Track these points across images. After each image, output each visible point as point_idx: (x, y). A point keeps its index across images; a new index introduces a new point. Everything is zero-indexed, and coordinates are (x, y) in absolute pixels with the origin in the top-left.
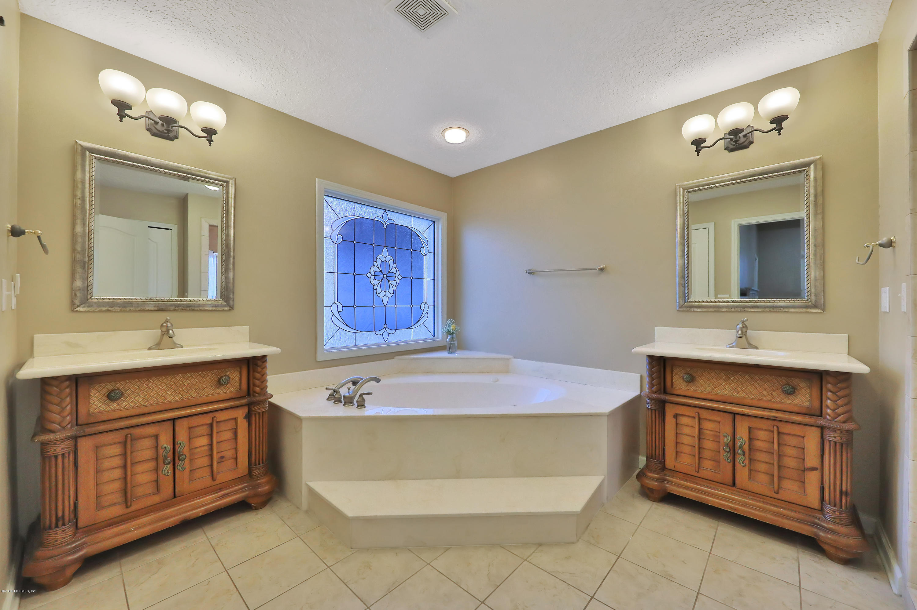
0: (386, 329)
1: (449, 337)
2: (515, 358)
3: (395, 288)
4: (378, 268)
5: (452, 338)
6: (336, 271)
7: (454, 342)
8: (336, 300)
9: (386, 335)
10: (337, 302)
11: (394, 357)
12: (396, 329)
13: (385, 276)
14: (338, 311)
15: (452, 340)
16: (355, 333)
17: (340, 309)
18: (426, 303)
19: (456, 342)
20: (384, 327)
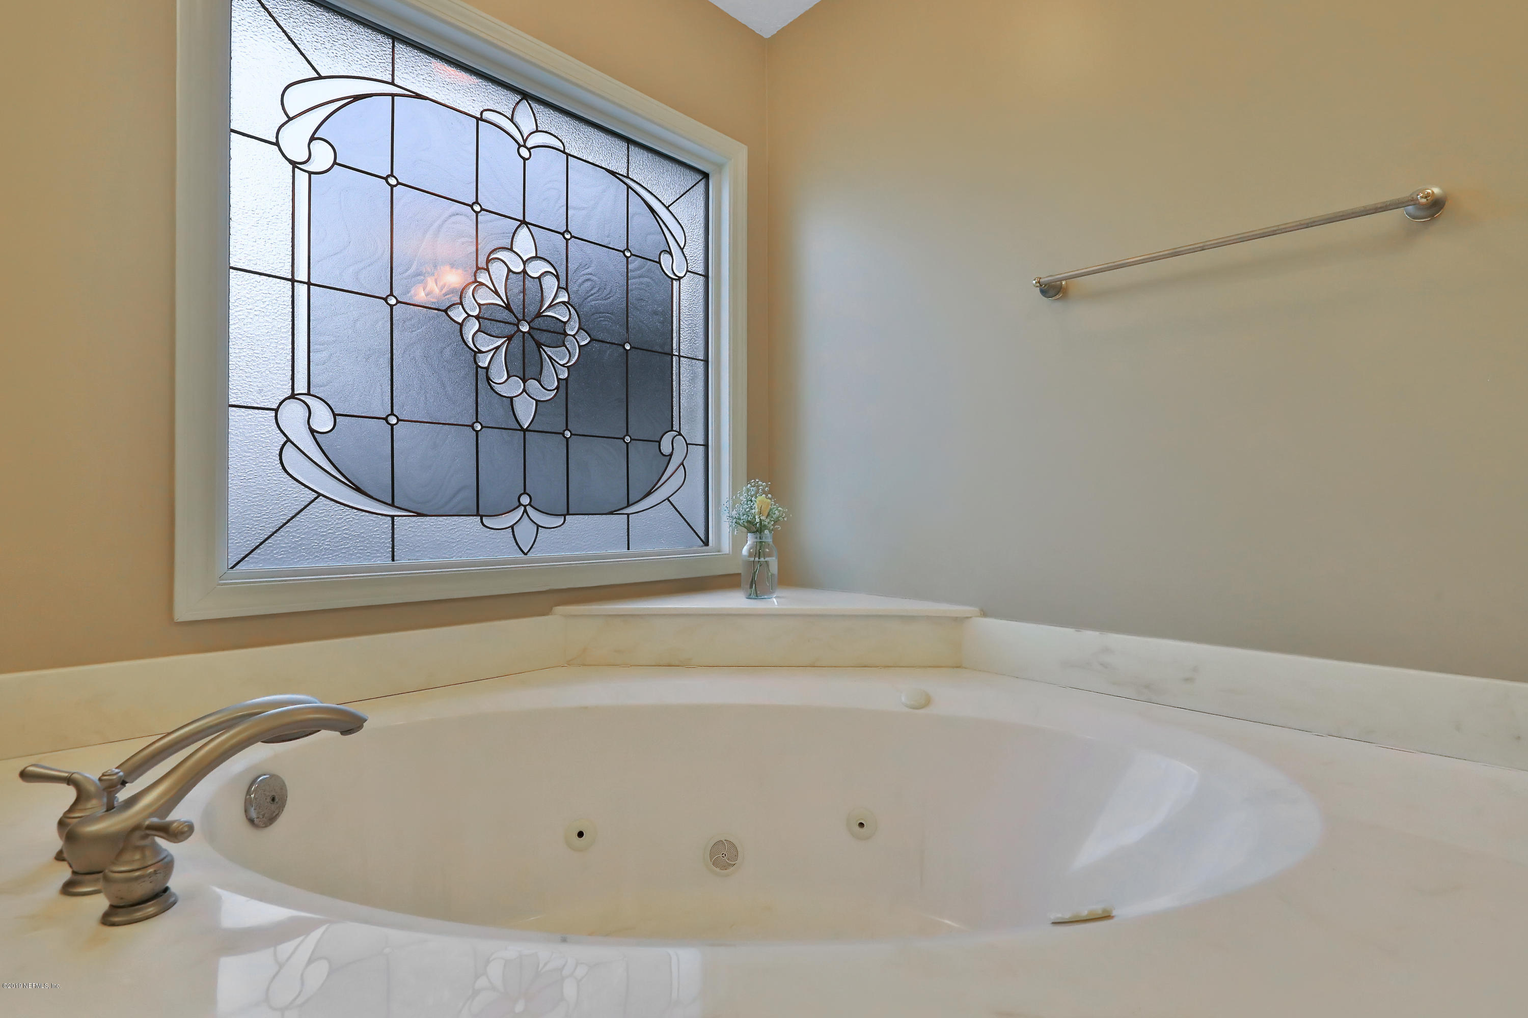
0: (525, 511)
1: (751, 540)
2: (984, 614)
3: (564, 375)
4: (496, 292)
5: (761, 542)
6: (302, 275)
7: (767, 559)
8: (301, 388)
9: (525, 532)
10: (309, 394)
11: (551, 609)
12: (568, 514)
13: (525, 328)
14: (312, 431)
15: (759, 551)
16: (393, 517)
17: (323, 421)
18: (680, 434)
19: (773, 562)
20: (520, 504)
